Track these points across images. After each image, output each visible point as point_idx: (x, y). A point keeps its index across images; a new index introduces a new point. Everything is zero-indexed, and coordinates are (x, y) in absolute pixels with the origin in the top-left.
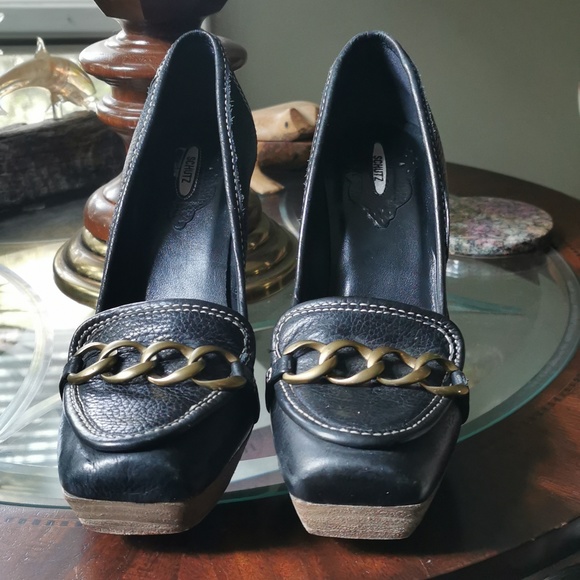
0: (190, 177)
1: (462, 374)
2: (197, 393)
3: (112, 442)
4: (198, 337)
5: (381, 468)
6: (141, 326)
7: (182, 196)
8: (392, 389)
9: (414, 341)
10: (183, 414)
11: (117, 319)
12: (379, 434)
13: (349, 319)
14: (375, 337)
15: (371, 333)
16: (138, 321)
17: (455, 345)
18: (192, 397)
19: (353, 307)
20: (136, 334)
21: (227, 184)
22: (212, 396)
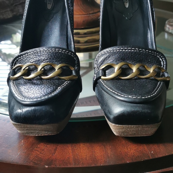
0: (51, 2)
1: (167, 73)
2: (60, 82)
3: (29, 102)
4: (58, 61)
5: (146, 111)
6: (37, 57)
7: (48, 9)
8: (143, 80)
9: (149, 61)
10: (55, 90)
11: (27, 55)
12: (144, 98)
13: (125, 54)
14: (135, 61)
15: (133, 59)
16: (35, 55)
17: (163, 62)
18: (58, 84)
19: (126, 50)
20: (35, 60)
21: (66, 3)
22: (66, 83)
